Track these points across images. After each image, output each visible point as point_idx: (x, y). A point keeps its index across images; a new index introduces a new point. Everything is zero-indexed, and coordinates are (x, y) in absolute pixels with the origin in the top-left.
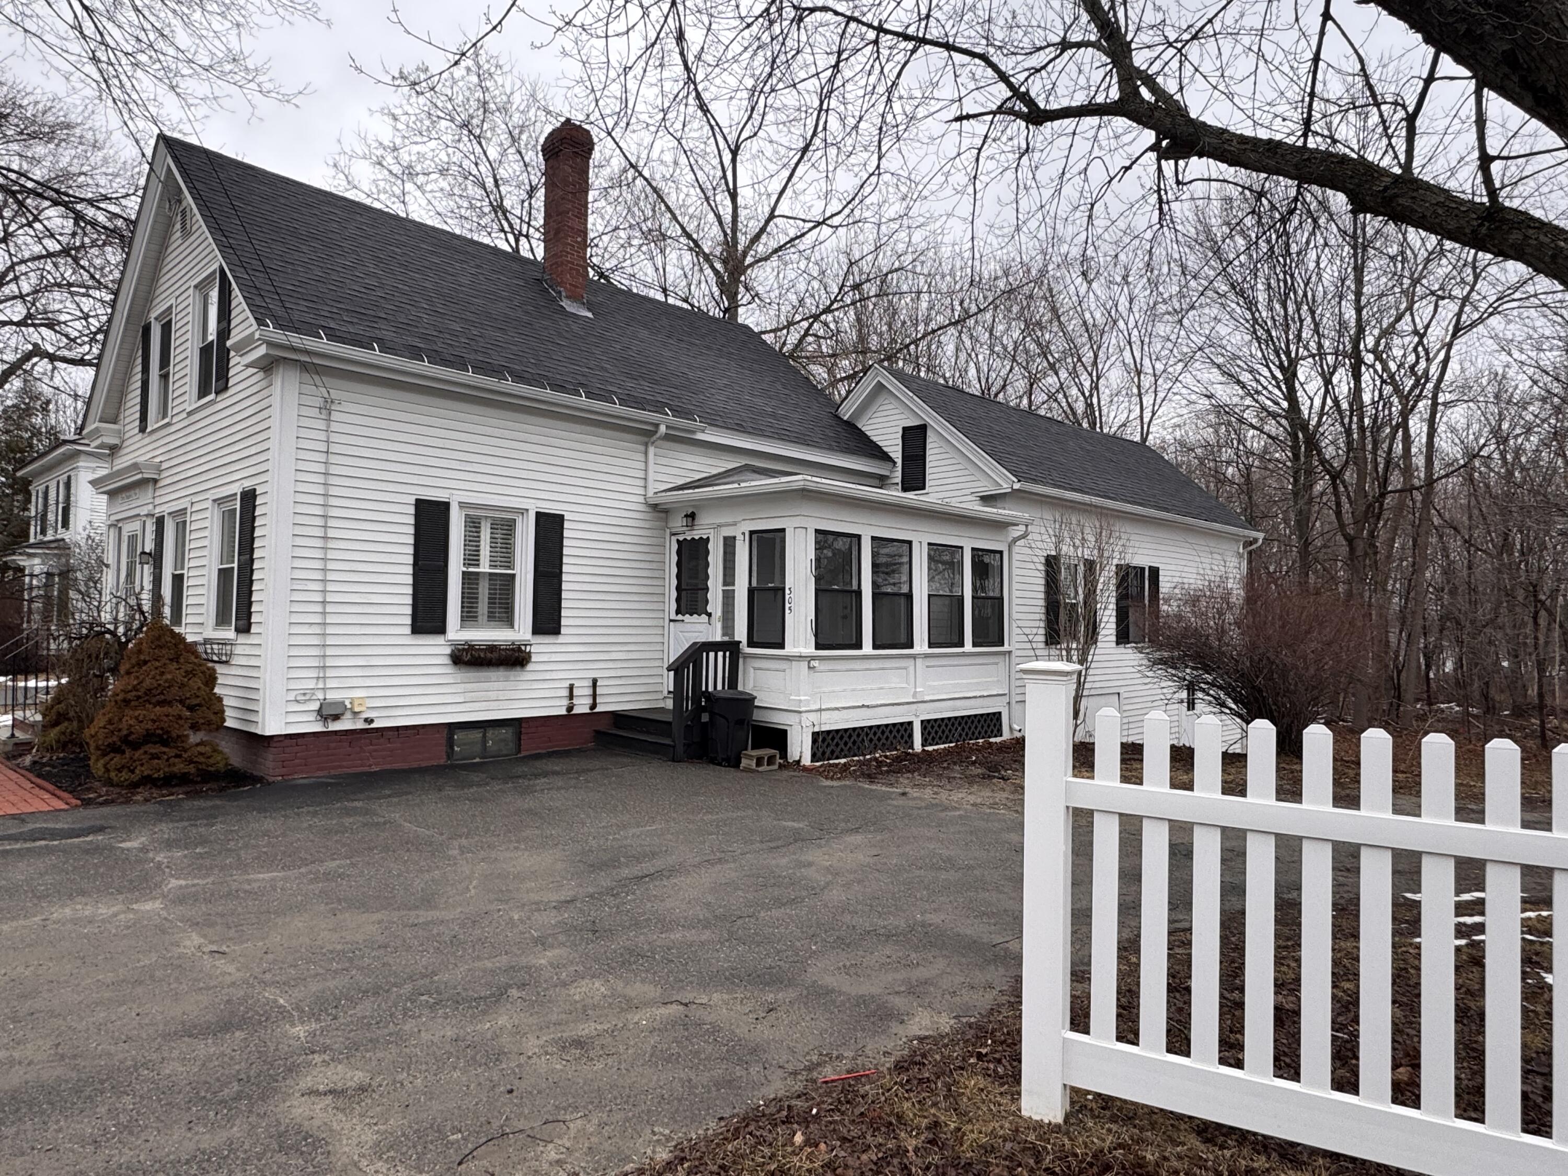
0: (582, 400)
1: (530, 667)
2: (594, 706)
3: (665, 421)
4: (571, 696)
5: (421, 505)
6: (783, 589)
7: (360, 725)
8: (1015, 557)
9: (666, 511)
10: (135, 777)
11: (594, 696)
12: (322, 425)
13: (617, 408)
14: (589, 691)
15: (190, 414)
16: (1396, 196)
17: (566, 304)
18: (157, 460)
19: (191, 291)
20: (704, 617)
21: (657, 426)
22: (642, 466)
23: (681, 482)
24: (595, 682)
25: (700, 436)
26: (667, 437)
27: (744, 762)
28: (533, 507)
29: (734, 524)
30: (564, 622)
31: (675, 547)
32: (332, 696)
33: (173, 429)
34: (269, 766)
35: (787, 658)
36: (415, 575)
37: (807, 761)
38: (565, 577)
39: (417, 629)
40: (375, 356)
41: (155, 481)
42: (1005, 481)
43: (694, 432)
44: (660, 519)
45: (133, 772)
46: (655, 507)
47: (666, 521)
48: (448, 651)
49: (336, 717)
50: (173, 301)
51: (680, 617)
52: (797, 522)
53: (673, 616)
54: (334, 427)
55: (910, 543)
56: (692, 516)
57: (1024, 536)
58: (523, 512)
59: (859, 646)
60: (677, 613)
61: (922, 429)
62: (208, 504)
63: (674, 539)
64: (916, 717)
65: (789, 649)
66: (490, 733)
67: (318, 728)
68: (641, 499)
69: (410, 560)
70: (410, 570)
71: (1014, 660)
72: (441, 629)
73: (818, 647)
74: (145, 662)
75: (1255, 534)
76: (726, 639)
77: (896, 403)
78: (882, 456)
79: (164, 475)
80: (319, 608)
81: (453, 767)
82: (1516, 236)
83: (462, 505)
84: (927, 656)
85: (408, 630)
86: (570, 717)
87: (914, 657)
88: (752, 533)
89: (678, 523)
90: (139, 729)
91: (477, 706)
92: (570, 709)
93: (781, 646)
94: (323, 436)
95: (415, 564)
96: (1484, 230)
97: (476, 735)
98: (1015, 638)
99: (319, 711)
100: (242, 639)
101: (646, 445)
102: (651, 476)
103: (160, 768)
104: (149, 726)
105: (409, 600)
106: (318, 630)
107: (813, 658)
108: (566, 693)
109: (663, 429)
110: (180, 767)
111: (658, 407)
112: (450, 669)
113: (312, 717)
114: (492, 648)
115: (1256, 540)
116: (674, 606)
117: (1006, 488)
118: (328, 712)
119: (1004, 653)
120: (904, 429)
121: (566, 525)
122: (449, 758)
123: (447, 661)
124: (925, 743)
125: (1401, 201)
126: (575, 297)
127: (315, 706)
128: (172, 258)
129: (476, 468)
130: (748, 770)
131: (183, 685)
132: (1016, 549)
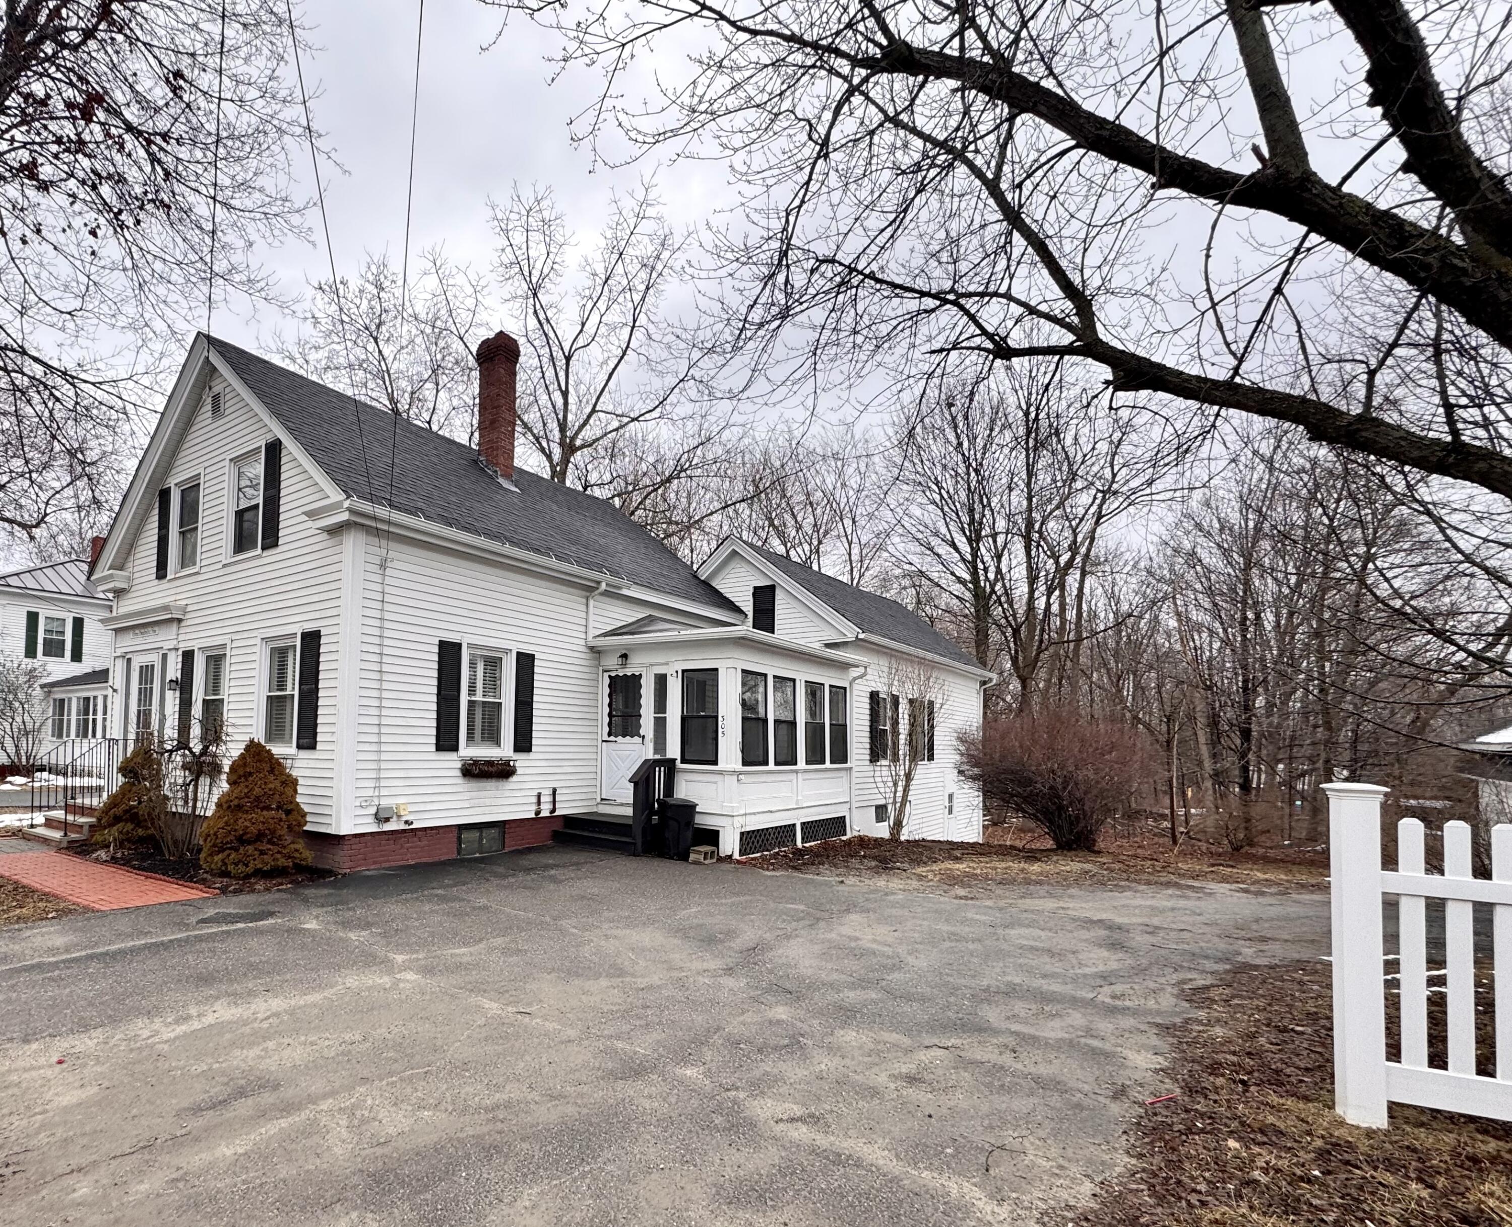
0: (553, 562)
1: (514, 778)
2: (553, 811)
3: (605, 580)
4: (539, 803)
5: (443, 645)
6: (717, 717)
7: (402, 826)
8: (855, 692)
9: (599, 652)
10: (250, 870)
11: (554, 802)
12: (378, 578)
13: (575, 569)
14: (550, 799)
15: (224, 566)
16: (1359, 430)
17: (501, 480)
18: (184, 603)
19: (227, 462)
20: (636, 739)
21: (599, 583)
22: (584, 615)
23: (609, 628)
24: (554, 791)
25: (625, 592)
26: (606, 594)
27: (692, 857)
28: (516, 648)
29: (667, 664)
30: (534, 742)
31: (607, 681)
32: (385, 802)
33: (200, 578)
34: (341, 861)
35: (721, 773)
36: (438, 704)
37: (736, 856)
38: (535, 706)
39: (440, 747)
40: (420, 522)
41: (179, 621)
42: (850, 631)
43: (620, 588)
44: (594, 659)
45: (247, 866)
46: (592, 649)
47: (598, 659)
48: (459, 765)
49: (387, 820)
50: (201, 471)
51: (612, 738)
52: (730, 663)
53: (606, 738)
54: (388, 580)
55: (794, 680)
56: (625, 656)
57: (861, 677)
58: (508, 651)
59: (766, 763)
60: (610, 734)
61: (771, 589)
62: (258, 641)
63: (606, 675)
64: (797, 819)
65: (722, 765)
66: (485, 833)
67: (374, 828)
68: (583, 642)
69: (435, 690)
70: (435, 699)
71: (854, 774)
72: (455, 748)
73: (745, 763)
74: (250, 774)
75: (991, 675)
76: (658, 757)
77: (747, 567)
78: (737, 610)
79: (188, 616)
80: (375, 730)
81: (462, 861)
82: (1482, 465)
83: (470, 645)
84: (805, 771)
85: (433, 748)
86: (538, 819)
87: (796, 772)
88: (684, 671)
89: (612, 662)
90: (253, 829)
91: (479, 810)
92: (538, 813)
93: (715, 762)
94: (379, 588)
95: (439, 694)
96: (1451, 460)
97: (475, 834)
98: (855, 757)
99: (376, 814)
100: (304, 754)
101: (587, 598)
102: (591, 624)
103: (267, 863)
104: (261, 827)
105: (434, 724)
106: (374, 748)
107: (741, 773)
108: (535, 800)
109: (603, 586)
110: (282, 862)
111: (599, 568)
112: (460, 780)
113: (371, 819)
114: (490, 763)
115: (991, 680)
116: (606, 729)
117: (851, 637)
118: (380, 818)
119: (846, 769)
120: (755, 588)
121: (536, 663)
122: (459, 853)
123: (459, 773)
124: (804, 840)
125: (1364, 434)
126: (508, 476)
127: (373, 810)
128: (196, 436)
129: (478, 615)
130: (697, 863)
131: (281, 794)
132: (855, 687)
